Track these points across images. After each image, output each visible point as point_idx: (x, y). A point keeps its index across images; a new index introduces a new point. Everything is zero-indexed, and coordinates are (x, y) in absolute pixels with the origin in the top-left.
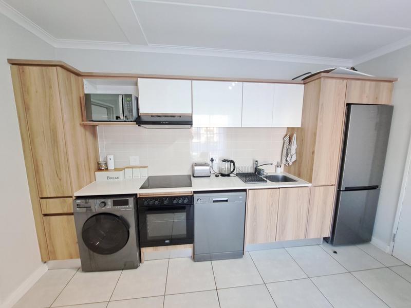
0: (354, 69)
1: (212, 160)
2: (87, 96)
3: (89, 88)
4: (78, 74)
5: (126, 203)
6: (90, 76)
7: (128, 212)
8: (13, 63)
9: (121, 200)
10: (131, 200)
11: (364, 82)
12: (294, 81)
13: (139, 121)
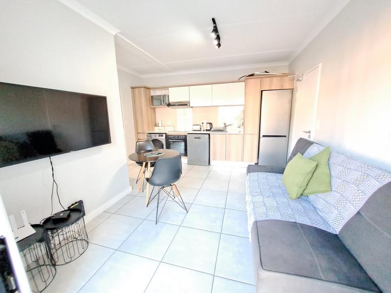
0: (266, 72)
1: (203, 123)
2: (152, 97)
3: (153, 93)
4: (149, 88)
5: (162, 136)
6: (153, 88)
7: (163, 139)
8: (132, 88)
9: (161, 134)
10: (164, 135)
11: (272, 78)
12: (239, 81)
13: (169, 105)
